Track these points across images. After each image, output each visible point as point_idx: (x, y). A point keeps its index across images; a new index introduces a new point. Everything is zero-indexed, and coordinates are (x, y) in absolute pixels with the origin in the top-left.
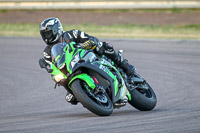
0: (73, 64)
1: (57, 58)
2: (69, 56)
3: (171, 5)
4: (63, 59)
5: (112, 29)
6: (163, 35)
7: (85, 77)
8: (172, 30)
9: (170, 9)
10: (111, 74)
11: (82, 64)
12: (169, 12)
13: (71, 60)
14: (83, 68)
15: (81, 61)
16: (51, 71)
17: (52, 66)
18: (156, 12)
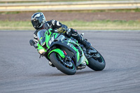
0: (50, 42)
1: (40, 39)
2: (47, 38)
3: (134, 6)
4: (44, 40)
5: (93, 24)
6: (129, 27)
7: (58, 51)
8: (135, 24)
9: (134, 9)
10: (75, 48)
11: (56, 43)
12: (133, 11)
13: (49, 40)
14: (57, 45)
15: (55, 41)
16: (37, 47)
17: (38, 44)
18: (124, 12)
